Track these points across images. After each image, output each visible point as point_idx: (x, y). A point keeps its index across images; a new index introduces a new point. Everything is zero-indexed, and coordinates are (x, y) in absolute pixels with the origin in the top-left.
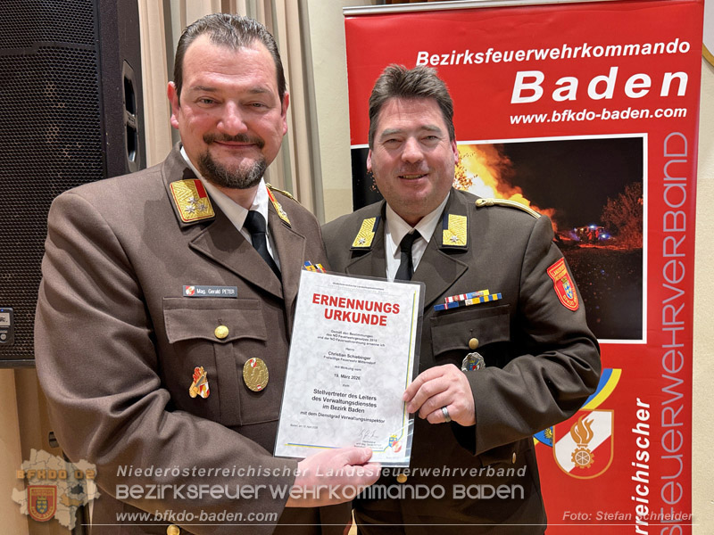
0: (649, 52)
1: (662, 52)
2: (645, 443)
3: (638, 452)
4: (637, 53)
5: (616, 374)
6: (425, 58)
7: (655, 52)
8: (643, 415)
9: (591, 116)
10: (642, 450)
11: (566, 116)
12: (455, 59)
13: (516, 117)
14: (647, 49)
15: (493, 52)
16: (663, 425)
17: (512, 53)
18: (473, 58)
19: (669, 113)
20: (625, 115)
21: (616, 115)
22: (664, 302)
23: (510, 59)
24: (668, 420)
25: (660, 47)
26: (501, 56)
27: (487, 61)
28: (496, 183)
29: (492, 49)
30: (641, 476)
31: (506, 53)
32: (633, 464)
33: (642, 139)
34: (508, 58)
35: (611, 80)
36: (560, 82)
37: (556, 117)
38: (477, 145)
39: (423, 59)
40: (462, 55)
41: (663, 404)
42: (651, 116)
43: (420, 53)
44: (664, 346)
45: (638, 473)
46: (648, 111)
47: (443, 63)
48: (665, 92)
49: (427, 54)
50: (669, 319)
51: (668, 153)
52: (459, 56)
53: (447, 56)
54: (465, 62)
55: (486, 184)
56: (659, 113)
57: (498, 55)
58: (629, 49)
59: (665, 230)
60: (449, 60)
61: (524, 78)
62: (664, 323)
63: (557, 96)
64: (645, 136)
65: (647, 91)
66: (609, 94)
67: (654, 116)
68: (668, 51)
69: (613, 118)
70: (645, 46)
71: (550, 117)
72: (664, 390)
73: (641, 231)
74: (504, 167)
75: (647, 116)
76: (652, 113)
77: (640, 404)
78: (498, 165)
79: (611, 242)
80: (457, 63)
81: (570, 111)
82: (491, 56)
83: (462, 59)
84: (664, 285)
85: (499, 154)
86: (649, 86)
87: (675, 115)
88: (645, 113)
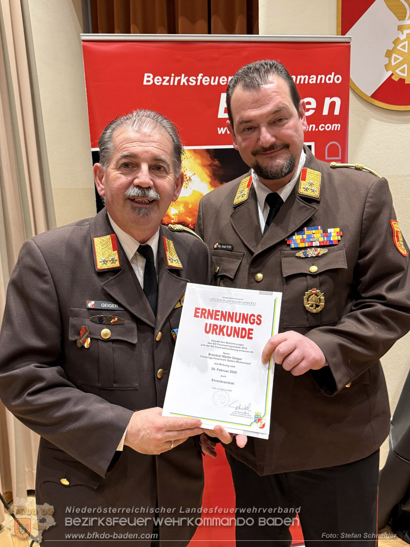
0: (314, 82)
1: (323, 82)
4: (306, 82)
6: (150, 79)
7: (318, 82)
12: (174, 81)
13: (222, 129)
14: (313, 80)
15: (203, 77)
17: (217, 78)
18: (188, 81)
19: (328, 127)
23: (216, 83)
25: (321, 78)
26: (209, 80)
27: (199, 84)
28: (209, 180)
29: (202, 75)
31: (213, 78)
33: (311, 146)
34: (214, 82)
38: (195, 151)
39: (148, 79)
40: (179, 78)
42: (317, 130)
43: (146, 75)
46: (314, 126)
47: (165, 83)
48: (325, 112)
49: (152, 76)
51: (328, 157)
52: (177, 79)
53: (167, 78)
54: (182, 84)
55: (202, 180)
56: (322, 127)
57: (206, 79)
58: (301, 79)
60: (169, 81)
64: (313, 144)
65: (314, 111)
67: (319, 129)
68: (328, 82)
70: (311, 77)
74: (215, 168)
75: (314, 130)
76: (317, 127)
78: (210, 165)
80: (176, 84)
82: (201, 80)
83: (179, 81)
85: (211, 157)
86: (315, 107)
87: (333, 129)
88: (312, 127)
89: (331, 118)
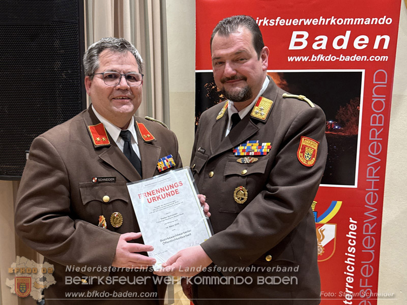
0: (368, 23)
1: (376, 23)
2: (353, 243)
3: (349, 248)
4: (362, 23)
5: (339, 204)
7: (372, 23)
8: (353, 227)
9: (333, 58)
10: (351, 246)
11: (320, 58)
12: (258, 22)
13: (291, 57)
14: (368, 21)
16: (364, 233)
17: (291, 20)
18: (269, 22)
19: (377, 58)
20: (353, 58)
21: (348, 58)
22: (368, 165)
23: (290, 24)
24: (367, 231)
25: (375, 20)
27: (276, 24)
29: (280, 18)
30: (350, 261)
31: (288, 20)
32: (346, 254)
33: (361, 73)
34: (288, 23)
35: (346, 38)
36: (317, 38)
37: (314, 58)
40: (262, 20)
41: (365, 221)
42: (368, 60)
44: (367, 190)
45: (349, 259)
46: (366, 57)
48: (376, 46)
50: (371, 174)
51: (376, 81)
52: (260, 21)
54: (264, 25)
56: (372, 58)
57: (283, 21)
58: (358, 21)
59: (371, 125)
61: (297, 35)
62: (368, 177)
63: (315, 46)
64: (363, 71)
65: (366, 46)
66: (344, 46)
68: (380, 23)
69: (346, 60)
70: (366, 19)
71: (310, 58)
72: (366, 214)
73: (358, 125)
74: (283, 86)
75: (365, 60)
76: (368, 58)
77: (351, 221)
78: (280, 84)
79: (341, 131)
81: (322, 55)
82: (279, 22)
83: (262, 23)
84: (369, 156)
85: (281, 79)
86: (368, 43)
87: (381, 60)
88: (364, 58)
89: (381, 52)
